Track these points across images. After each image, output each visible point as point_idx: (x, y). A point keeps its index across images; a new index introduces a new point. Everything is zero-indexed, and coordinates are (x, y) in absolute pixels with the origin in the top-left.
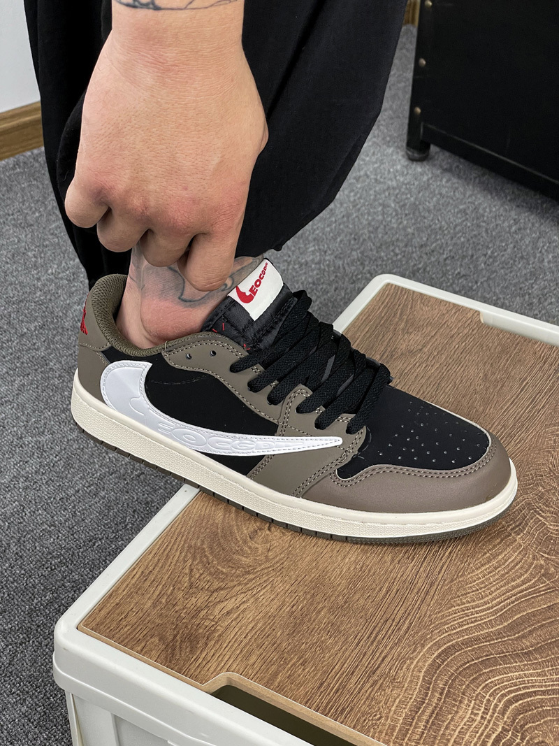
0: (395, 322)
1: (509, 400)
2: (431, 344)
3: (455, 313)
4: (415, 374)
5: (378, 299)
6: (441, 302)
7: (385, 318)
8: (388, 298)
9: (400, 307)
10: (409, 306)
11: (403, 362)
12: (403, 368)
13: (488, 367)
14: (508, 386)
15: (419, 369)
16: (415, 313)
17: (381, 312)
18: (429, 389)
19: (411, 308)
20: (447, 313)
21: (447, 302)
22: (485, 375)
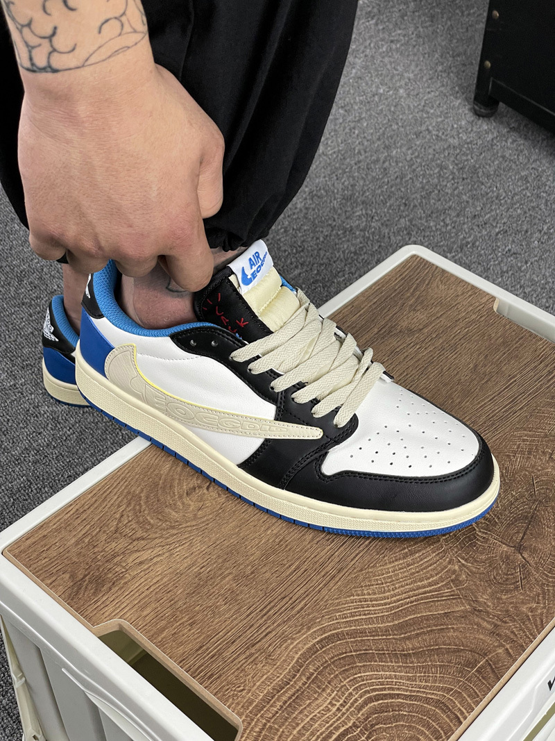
0: (406, 297)
1: (490, 395)
2: (433, 325)
3: (470, 296)
4: (406, 354)
5: (398, 270)
6: (460, 281)
7: (398, 291)
8: (408, 271)
9: (417, 282)
10: (427, 282)
11: (398, 339)
12: (396, 346)
13: (481, 357)
14: (494, 381)
15: (412, 349)
16: (430, 290)
17: (396, 284)
18: (413, 372)
19: (428, 284)
20: (462, 294)
21: (466, 282)
22: (476, 366)
